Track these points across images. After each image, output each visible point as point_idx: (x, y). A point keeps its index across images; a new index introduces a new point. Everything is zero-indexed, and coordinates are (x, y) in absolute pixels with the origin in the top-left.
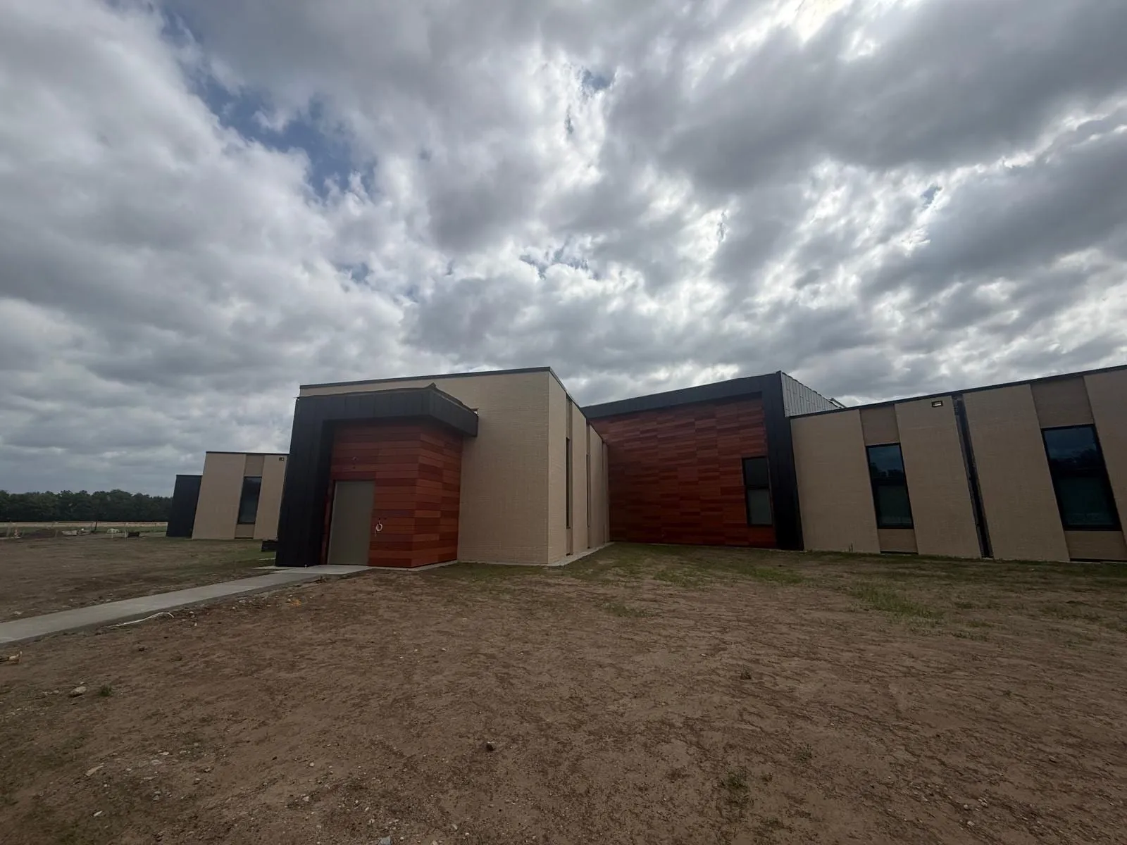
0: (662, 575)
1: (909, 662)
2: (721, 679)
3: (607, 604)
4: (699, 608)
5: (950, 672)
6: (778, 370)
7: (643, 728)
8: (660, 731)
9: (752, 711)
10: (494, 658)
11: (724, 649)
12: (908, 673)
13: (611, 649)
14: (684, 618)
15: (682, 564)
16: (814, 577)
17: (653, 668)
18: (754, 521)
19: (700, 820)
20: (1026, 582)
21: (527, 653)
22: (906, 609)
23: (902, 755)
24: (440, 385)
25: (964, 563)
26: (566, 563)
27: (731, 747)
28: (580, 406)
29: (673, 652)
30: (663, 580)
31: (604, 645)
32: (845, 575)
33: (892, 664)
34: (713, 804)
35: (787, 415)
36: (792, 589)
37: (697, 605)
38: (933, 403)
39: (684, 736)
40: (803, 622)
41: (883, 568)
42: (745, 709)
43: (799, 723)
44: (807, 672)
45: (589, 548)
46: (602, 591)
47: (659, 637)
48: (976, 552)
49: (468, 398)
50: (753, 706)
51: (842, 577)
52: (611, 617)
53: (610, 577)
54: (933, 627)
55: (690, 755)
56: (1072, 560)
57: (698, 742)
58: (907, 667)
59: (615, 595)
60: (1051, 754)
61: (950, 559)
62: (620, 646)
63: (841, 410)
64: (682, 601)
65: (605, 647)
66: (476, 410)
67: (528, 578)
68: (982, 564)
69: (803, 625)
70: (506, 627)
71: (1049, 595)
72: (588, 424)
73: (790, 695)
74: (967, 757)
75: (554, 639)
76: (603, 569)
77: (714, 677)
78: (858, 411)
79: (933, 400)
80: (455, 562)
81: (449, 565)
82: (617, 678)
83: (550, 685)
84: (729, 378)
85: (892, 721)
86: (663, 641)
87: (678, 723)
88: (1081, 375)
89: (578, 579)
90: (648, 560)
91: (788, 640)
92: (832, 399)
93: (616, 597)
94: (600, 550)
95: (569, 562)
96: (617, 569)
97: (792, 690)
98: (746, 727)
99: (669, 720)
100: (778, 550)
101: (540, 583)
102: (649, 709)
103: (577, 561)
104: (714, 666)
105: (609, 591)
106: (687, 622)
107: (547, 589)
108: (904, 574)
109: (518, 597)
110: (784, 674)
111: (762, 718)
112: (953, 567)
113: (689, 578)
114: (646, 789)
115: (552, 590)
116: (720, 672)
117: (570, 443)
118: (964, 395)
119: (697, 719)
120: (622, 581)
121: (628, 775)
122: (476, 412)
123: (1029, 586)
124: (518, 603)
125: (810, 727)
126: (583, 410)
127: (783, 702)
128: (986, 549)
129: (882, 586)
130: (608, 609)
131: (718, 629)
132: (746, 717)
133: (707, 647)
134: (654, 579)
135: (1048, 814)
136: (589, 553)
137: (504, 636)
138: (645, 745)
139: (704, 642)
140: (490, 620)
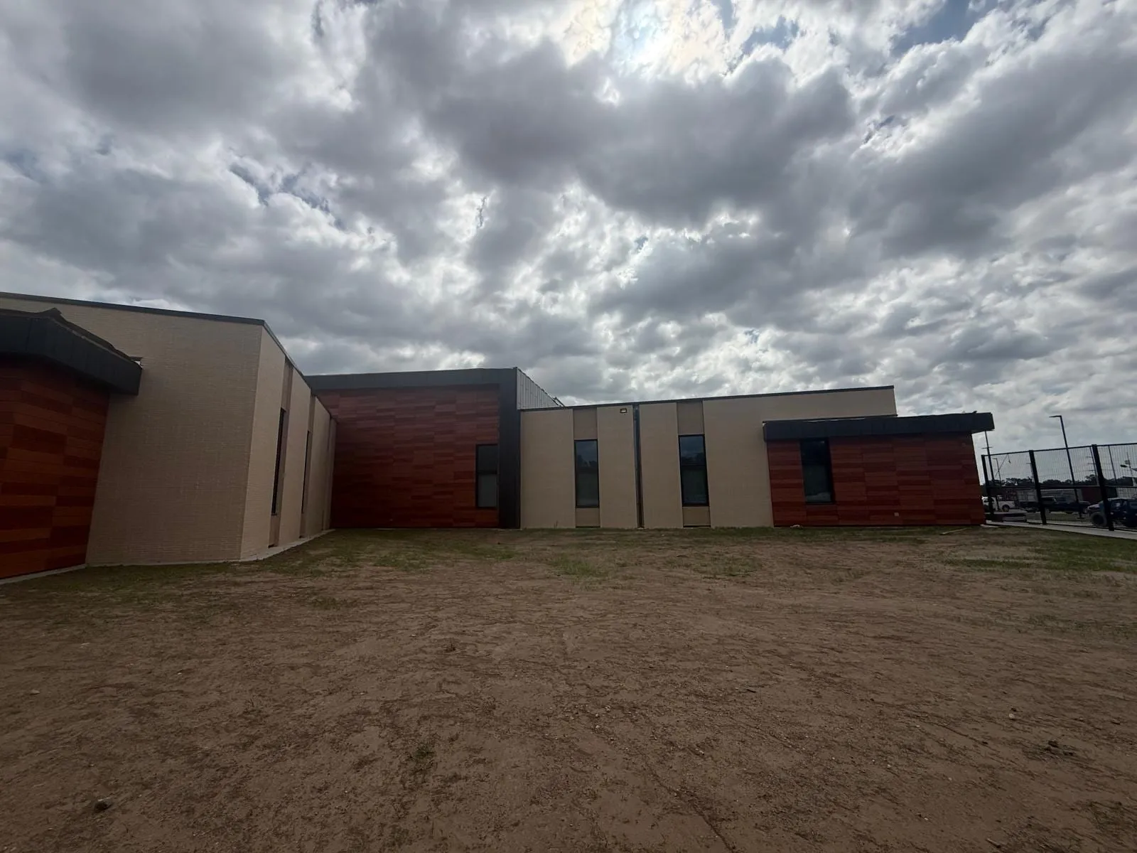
0: (384, 561)
1: (581, 613)
2: (426, 656)
3: (314, 598)
4: (417, 590)
5: (605, 616)
6: (514, 366)
7: (334, 724)
8: (351, 723)
9: (450, 680)
10: (131, 687)
11: (434, 626)
12: (579, 621)
13: (310, 647)
14: (399, 602)
15: (409, 548)
16: (525, 551)
17: (357, 659)
18: (482, 504)
19: (381, 799)
20: (659, 545)
21: (189, 671)
22: (587, 572)
23: (563, 687)
24: (67, 314)
25: (628, 533)
26: (268, 556)
27: (425, 718)
28: (304, 375)
29: (384, 637)
30: (384, 566)
31: (301, 644)
32: (548, 548)
33: (568, 617)
34: (398, 779)
35: (519, 407)
36: (504, 563)
37: (415, 587)
38: (621, 410)
39: (379, 721)
40: (509, 592)
41: (575, 541)
42: (444, 680)
43: (490, 681)
44: (504, 635)
45: (300, 537)
46: (310, 584)
47: (369, 625)
48: (635, 525)
49: (125, 341)
50: (452, 675)
51: (546, 550)
52: (317, 612)
53: (322, 568)
54: (600, 583)
55: (383, 738)
56: (684, 527)
57: (392, 723)
58: (577, 617)
59: (324, 587)
60: (651, 662)
61: (618, 530)
62: (321, 642)
63: (560, 408)
64: (401, 585)
65: (302, 645)
66: (139, 359)
67: (206, 578)
68: (637, 532)
69: (509, 594)
70: (158, 645)
71: (669, 553)
72: (313, 395)
73: (487, 659)
74: (604, 677)
75: (234, 648)
76: (314, 560)
77: (421, 656)
78: (572, 410)
79: (621, 407)
80: (82, 567)
81: (71, 572)
82: (312, 677)
83: (218, 704)
84: (475, 367)
85: (561, 662)
86: (374, 628)
87: (374, 708)
88: (700, 400)
89: (280, 573)
90: (372, 546)
91: (493, 609)
92: (556, 399)
93: (326, 589)
94: (315, 538)
95: (271, 555)
96: (332, 558)
97: (489, 653)
98: (443, 696)
99: (365, 708)
100: (499, 530)
101: (224, 582)
102: (346, 702)
103: (282, 553)
104: (421, 644)
105: (320, 582)
106: (403, 605)
107: (233, 590)
108: (588, 544)
109: (186, 604)
110: (485, 640)
111: (460, 684)
112: (620, 535)
113: (412, 561)
114: (326, 788)
115: (240, 590)
116: (428, 650)
117: (285, 415)
118: (640, 405)
119: (396, 701)
120: (336, 572)
121: (307, 780)
122: (139, 363)
123: (660, 547)
124: (185, 611)
125: (499, 683)
126: (309, 380)
127: (479, 665)
128: (641, 523)
129: (572, 555)
130: (314, 604)
131: (432, 609)
132: (444, 686)
133: (419, 627)
134: (375, 565)
135: (643, 705)
136: (301, 543)
137: (155, 656)
138: (333, 741)
139: (416, 623)
140: (133, 640)
